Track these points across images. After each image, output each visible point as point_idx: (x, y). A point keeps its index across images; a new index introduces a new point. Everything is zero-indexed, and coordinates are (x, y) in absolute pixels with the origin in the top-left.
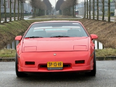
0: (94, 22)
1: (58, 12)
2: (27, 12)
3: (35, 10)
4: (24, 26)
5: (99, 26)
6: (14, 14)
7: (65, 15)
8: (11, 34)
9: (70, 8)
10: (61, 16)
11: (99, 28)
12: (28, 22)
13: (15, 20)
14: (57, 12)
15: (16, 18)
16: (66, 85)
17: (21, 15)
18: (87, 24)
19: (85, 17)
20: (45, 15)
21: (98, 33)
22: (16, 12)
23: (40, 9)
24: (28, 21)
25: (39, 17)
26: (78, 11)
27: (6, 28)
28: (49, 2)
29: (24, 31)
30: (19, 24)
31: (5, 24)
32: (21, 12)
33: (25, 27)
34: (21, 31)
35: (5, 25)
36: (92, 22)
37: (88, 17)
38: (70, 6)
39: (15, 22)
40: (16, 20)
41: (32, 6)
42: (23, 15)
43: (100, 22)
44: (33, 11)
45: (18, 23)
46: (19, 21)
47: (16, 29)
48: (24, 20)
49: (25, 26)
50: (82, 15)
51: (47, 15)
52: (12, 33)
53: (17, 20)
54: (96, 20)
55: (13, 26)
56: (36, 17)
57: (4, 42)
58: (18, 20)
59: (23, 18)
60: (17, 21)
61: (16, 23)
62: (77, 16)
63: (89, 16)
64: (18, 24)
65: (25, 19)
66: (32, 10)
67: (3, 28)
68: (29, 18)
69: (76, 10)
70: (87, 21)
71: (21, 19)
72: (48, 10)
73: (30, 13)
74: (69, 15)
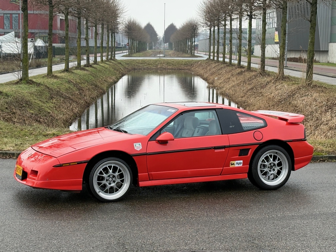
1: (167, 45)
2: (120, 44)
3: (132, 43)
4: (116, 71)
5: (232, 75)
7: (178, 51)
8: (96, 86)
9: (186, 41)
10: (171, 52)
11: (234, 79)
12: (122, 63)
13: (102, 60)
15: (104, 54)
18: (214, 70)
19: (210, 57)
20: (148, 49)
21: (233, 88)
23: (140, 42)
24: (123, 62)
25: (138, 54)
26: (197, 45)
27: (89, 76)
28: (154, 30)
29: (116, 80)
30: (109, 68)
31: (87, 68)
33: (118, 73)
34: (112, 80)
35: (87, 70)
36: (222, 67)
38: (187, 39)
39: (102, 64)
41: (129, 37)
42: (114, 49)
44: (130, 44)
45: (106, 66)
46: (108, 63)
47: (104, 76)
49: (117, 71)
51: (150, 51)
52: (99, 84)
55: (100, 71)
56: (134, 55)
57: (87, 102)
58: (107, 60)
59: (115, 57)
60: (105, 63)
61: (104, 67)
66: (128, 43)
67: (85, 77)
68: (123, 56)
69: (196, 43)
70: (214, 65)
71: (111, 59)
72: (152, 43)
73: (124, 46)
74: (184, 52)
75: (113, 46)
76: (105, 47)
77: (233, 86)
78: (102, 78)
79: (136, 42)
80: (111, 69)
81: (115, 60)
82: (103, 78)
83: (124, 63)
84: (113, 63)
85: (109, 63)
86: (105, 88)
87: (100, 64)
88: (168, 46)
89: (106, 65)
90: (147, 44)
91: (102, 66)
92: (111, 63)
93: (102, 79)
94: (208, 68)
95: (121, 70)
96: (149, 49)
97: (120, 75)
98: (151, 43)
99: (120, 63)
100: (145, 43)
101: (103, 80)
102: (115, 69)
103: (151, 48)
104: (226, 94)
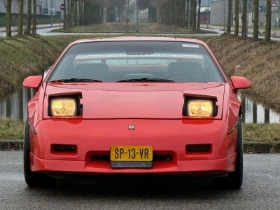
0: (256, 47)
1: (144, 13)
2: (46, 10)
3: (72, 5)
4: (36, 55)
6: (7, 15)
7: (168, 24)
10: (153, 26)
12: (50, 42)
13: (9, 34)
14: (142, 12)
15: (12, 28)
16: (160, 208)
17: (29, 20)
18: (235, 52)
19: (229, 30)
20: (104, 21)
21: (267, 82)
22: (13, 11)
23: (88, 4)
24: (52, 40)
25: (83, 28)
26: (207, 13)
30: (22, 48)
32: (30, 11)
33: (41, 58)
36: (251, 47)
37: (237, 32)
39: (9, 42)
40: (13, 34)
43: (273, 46)
44: (67, 8)
45: (18, 44)
46: (21, 39)
47: (14, 62)
48: (38, 36)
49: (40, 54)
50: (220, 25)
51: (109, 24)
53: (16, 36)
54: (262, 43)
56: (76, 29)
58: (20, 35)
59: (35, 29)
60: (15, 40)
61: (12, 45)
62: (203, 27)
63: (240, 30)
64: (18, 48)
65: (39, 32)
66: (64, 5)
68: (52, 31)
69: (203, 10)
70: (235, 44)
71: (27, 33)
72: (114, 8)
73: (54, 14)
74: (179, 24)
75: (32, 13)
76: (16, 15)
77: (269, 78)
78: (8, 64)
79: (79, 3)
80: (27, 51)
81: (35, 35)
82: (11, 64)
83: (54, 43)
84: (31, 40)
85: (24, 40)
86: (14, 82)
87: (6, 41)
88: (147, 15)
89: (17, 42)
90: (102, 10)
91: (9, 44)
92: (27, 41)
93: (8, 66)
94: (225, 50)
95: (48, 54)
96: (107, 22)
97: (46, 63)
98: (110, 9)
99: (47, 42)
100: (98, 8)
101: (11, 67)
102: (35, 51)
103: (111, 19)
104: (253, 93)
